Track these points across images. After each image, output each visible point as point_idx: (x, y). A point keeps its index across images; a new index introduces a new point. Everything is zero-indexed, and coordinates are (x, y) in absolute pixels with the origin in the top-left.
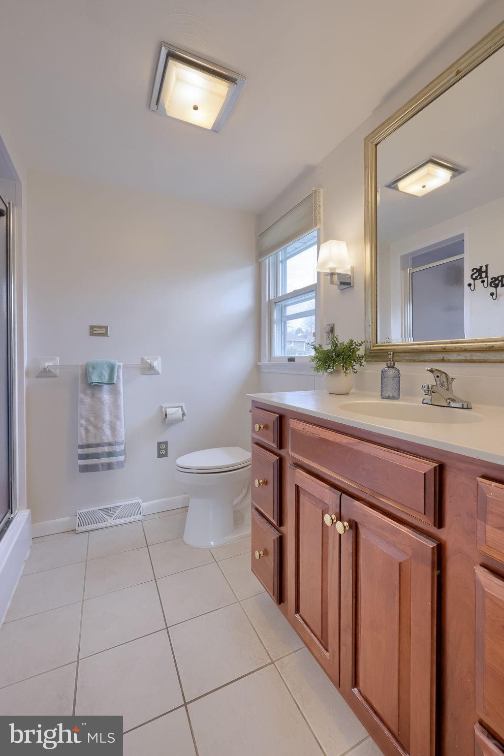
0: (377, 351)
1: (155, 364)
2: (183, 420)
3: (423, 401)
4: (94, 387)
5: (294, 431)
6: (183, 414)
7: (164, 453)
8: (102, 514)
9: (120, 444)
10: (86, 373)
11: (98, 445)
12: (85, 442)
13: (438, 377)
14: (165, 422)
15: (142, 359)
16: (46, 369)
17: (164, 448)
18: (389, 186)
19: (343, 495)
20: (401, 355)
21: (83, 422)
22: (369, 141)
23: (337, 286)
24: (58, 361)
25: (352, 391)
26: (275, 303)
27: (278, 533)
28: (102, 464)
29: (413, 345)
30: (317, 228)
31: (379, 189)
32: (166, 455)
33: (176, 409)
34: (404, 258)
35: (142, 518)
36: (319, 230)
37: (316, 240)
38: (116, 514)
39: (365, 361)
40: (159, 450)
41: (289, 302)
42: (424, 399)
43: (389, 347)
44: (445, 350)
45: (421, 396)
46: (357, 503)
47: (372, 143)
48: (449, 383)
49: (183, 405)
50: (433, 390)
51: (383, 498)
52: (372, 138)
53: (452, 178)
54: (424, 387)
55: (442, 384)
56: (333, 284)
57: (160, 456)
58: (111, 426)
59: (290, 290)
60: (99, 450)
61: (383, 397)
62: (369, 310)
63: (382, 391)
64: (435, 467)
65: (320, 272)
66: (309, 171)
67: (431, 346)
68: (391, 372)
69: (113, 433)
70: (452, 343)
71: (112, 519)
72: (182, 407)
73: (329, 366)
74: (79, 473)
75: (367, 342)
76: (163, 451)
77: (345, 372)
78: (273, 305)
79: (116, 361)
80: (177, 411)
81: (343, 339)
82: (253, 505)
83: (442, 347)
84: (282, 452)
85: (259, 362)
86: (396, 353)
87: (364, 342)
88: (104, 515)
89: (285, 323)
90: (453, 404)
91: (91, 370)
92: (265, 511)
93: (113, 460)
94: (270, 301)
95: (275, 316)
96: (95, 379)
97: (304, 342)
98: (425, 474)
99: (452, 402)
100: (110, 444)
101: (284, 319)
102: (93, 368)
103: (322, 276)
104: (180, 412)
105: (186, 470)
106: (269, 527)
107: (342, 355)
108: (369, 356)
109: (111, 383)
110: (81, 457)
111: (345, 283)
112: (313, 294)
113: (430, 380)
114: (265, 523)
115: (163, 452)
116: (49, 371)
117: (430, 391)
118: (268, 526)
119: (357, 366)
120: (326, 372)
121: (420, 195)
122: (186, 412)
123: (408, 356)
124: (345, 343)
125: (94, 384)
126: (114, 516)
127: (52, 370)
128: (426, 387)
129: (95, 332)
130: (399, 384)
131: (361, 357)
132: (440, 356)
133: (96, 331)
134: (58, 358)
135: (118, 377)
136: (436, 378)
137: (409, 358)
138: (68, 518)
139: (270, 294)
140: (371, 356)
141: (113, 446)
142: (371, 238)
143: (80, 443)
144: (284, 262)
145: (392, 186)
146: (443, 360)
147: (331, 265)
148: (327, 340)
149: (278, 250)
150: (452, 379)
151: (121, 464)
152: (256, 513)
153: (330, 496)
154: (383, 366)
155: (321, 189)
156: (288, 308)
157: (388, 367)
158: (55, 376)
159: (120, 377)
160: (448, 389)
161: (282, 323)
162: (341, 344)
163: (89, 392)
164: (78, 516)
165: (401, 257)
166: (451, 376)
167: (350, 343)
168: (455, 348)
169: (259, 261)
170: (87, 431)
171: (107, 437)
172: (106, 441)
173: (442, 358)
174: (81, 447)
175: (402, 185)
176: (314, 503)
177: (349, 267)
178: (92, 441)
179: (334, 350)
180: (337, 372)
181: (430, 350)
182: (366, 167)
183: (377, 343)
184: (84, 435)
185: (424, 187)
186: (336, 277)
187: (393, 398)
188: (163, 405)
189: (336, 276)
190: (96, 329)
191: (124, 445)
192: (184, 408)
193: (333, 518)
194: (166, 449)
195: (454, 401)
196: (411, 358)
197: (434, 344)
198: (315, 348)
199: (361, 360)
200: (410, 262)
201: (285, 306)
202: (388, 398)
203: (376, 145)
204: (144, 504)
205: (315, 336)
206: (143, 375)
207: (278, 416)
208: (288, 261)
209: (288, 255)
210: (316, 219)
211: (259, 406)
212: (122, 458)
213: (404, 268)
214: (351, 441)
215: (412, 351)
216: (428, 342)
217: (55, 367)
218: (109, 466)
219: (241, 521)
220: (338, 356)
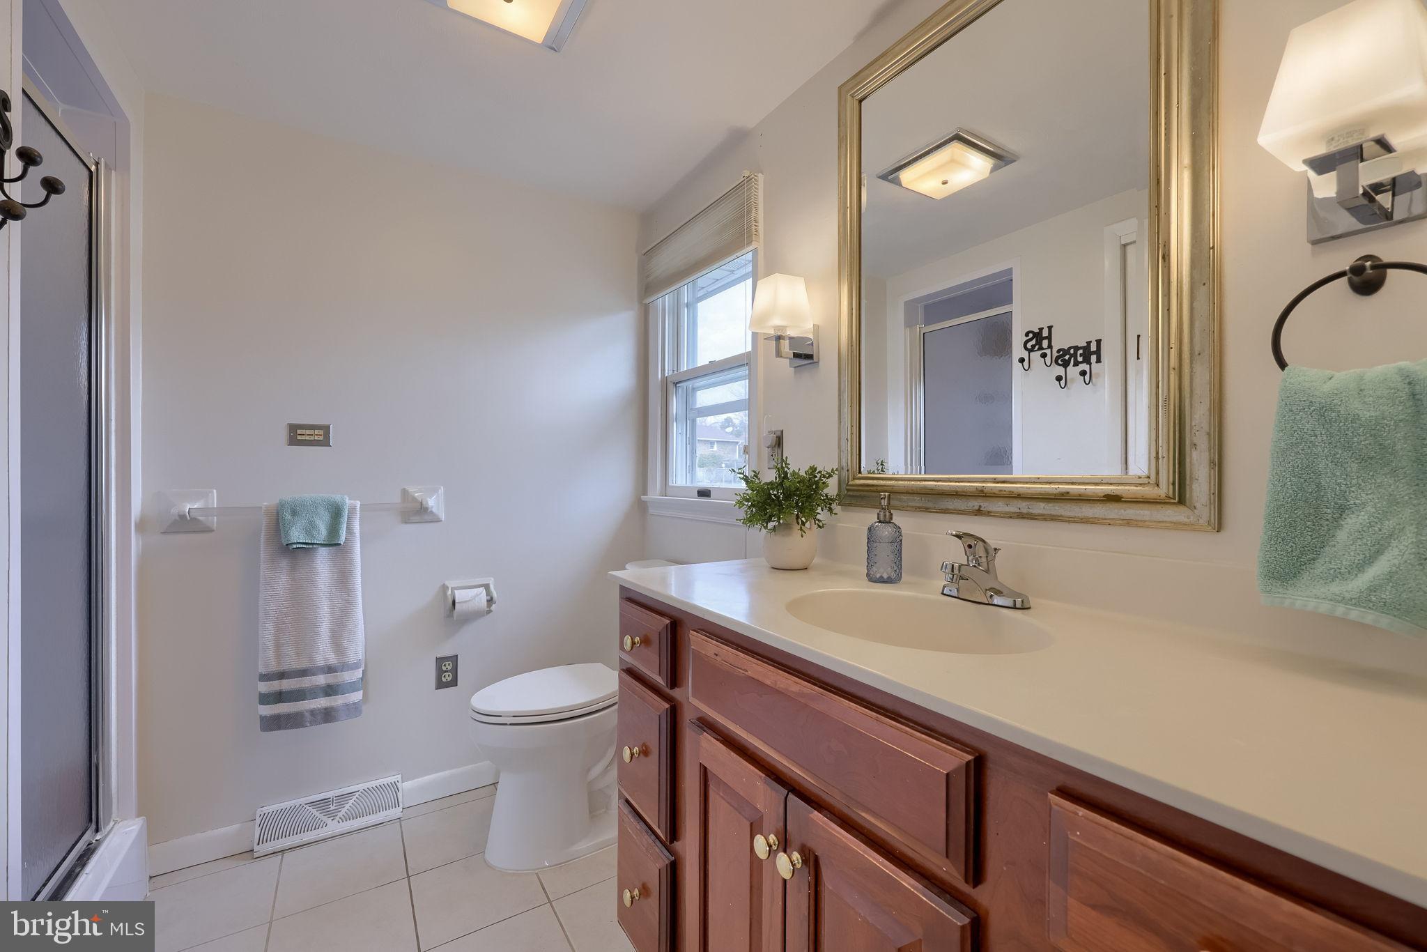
0: (861, 488)
1: (431, 502)
2: (489, 612)
3: (943, 590)
4: (297, 553)
5: (697, 655)
6: (490, 601)
7: (449, 679)
8: (314, 812)
9: (355, 666)
10: (277, 522)
11: (303, 673)
12: (273, 667)
13: (970, 546)
14: (453, 616)
15: (405, 493)
16: (185, 516)
17: (449, 668)
18: (884, 177)
19: (791, 796)
20: (904, 497)
21: (271, 627)
22: (848, 92)
23: (788, 360)
24: (214, 500)
25: (816, 560)
26: (675, 384)
27: (668, 854)
28: (312, 712)
29: (925, 480)
30: (751, 248)
31: (865, 181)
32: (454, 683)
33: (476, 591)
34: (910, 306)
35: (400, 815)
36: (755, 251)
37: (749, 268)
38: (344, 810)
39: (839, 504)
40: (440, 672)
41: (702, 383)
42: (944, 587)
43: (882, 482)
44: (982, 494)
45: (941, 581)
46: (816, 816)
47: (852, 96)
48: (989, 559)
49: (491, 581)
50: (963, 572)
51: (866, 812)
52: (852, 88)
53: (994, 170)
54: (946, 568)
55: (977, 560)
56: (781, 357)
57: (440, 685)
58: (332, 631)
59: (702, 360)
60: (306, 682)
61: (872, 579)
62: (846, 410)
63: (869, 567)
64: (968, 763)
65: (757, 333)
66: (738, 139)
67: (957, 484)
68: (886, 531)
69: (338, 646)
70: (995, 481)
71: (336, 821)
72: (487, 587)
73: (770, 517)
74: (262, 733)
75: (843, 468)
76: (447, 674)
77: (801, 529)
78: (671, 386)
79: (348, 498)
80: (477, 595)
81: (798, 464)
82: (621, 795)
83: (977, 488)
84: (676, 693)
85: (644, 495)
86: (894, 492)
87: (837, 470)
88: (317, 814)
89: (694, 421)
90: (997, 600)
91: (288, 516)
92: (643, 810)
93: (338, 701)
94: (665, 381)
95: (675, 406)
96: (297, 535)
97: (737, 443)
98: (948, 775)
99: (995, 596)
100: (330, 670)
101: (692, 414)
102: (294, 513)
103: (761, 342)
104: (484, 598)
105: (491, 719)
106: (650, 841)
107: (794, 495)
108: (845, 495)
109: (332, 543)
110: (265, 699)
111: (804, 356)
112: (744, 371)
113: (956, 553)
114: (644, 833)
115: (448, 677)
116: (194, 520)
117: (956, 574)
118: (648, 839)
119: (822, 515)
120: (766, 527)
121: (938, 196)
122: (495, 595)
123: (917, 501)
124: (802, 473)
125: (295, 546)
126: (340, 815)
127: (200, 518)
128: (949, 567)
129: (299, 438)
130: (900, 553)
131: (831, 500)
132: (974, 504)
133: (305, 435)
134: (215, 491)
135: (350, 531)
136: (967, 549)
137: (918, 505)
138: (237, 826)
139: (664, 367)
140: (850, 496)
141: (336, 671)
142: (851, 275)
143: (262, 670)
144: (691, 306)
145: (890, 178)
146: (979, 512)
147: (777, 321)
148: (769, 462)
149: (682, 284)
150: (996, 549)
151: (354, 709)
152: (626, 810)
153: (765, 796)
154: (871, 517)
155: (760, 175)
156: (699, 393)
157: (880, 522)
158: (208, 530)
159: (355, 533)
160: (987, 571)
161: (688, 421)
162: (794, 473)
163: (284, 563)
164: (258, 821)
165: (906, 303)
166: (992, 543)
167: (811, 474)
168: (1001, 491)
169: (644, 302)
170: (278, 646)
171: (324, 653)
172: (322, 663)
173: (977, 508)
174: (265, 678)
175: (906, 176)
176: (736, 806)
177: (810, 326)
178: (289, 664)
179: (781, 484)
180: (787, 527)
181: (957, 492)
182: (842, 140)
183: (860, 472)
184: (271, 653)
185: (945, 183)
186: (785, 345)
187: (889, 581)
188: (447, 583)
189: (787, 342)
190: (304, 432)
191: (360, 671)
192: (492, 587)
193: (771, 841)
194: (455, 671)
195: (998, 593)
196: (921, 505)
197: (962, 482)
198: (746, 479)
199: (830, 504)
200: (920, 315)
201: (694, 390)
202: (881, 581)
203: (860, 101)
204: (406, 786)
205: (747, 453)
206: (406, 523)
207: (668, 622)
208: (701, 306)
209: (700, 294)
210: (749, 231)
211: (633, 599)
212: (357, 696)
213: (909, 324)
214: (806, 691)
215: (923, 491)
216: (951, 476)
217: (206, 511)
218: (328, 715)
219: (603, 810)
220: (788, 496)
